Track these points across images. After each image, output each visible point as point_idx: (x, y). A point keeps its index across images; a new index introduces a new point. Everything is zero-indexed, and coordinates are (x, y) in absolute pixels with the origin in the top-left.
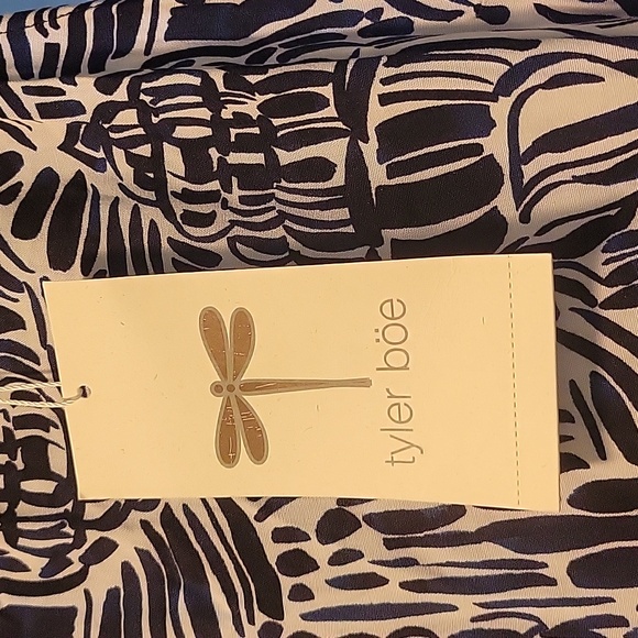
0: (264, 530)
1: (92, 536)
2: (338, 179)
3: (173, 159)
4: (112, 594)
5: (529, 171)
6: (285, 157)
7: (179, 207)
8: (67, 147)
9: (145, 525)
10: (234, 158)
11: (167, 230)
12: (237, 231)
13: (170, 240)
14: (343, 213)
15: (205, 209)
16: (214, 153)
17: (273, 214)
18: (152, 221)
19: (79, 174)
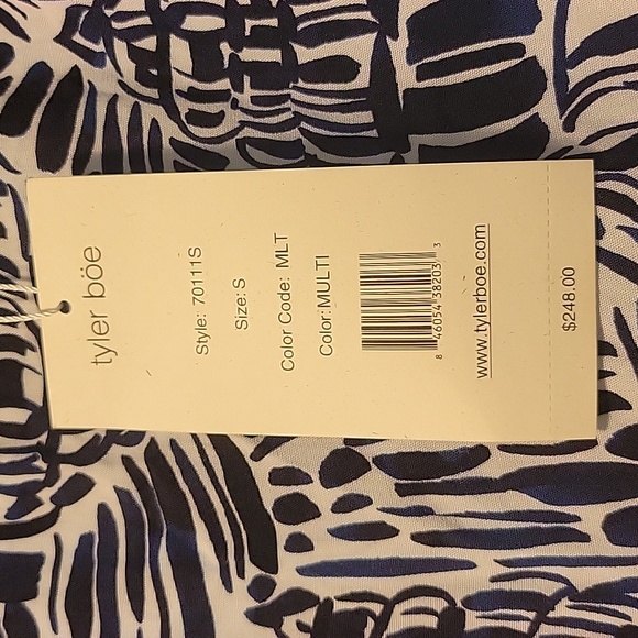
0: (261, 470)
1: (67, 472)
2: (363, 80)
3: (180, 53)
4: (86, 540)
5: (576, 75)
6: (304, 54)
7: (184, 106)
8: (64, 39)
9: (127, 462)
10: (248, 54)
11: (169, 129)
12: (248, 132)
13: (172, 140)
14: (366, 117)
15: (213, 108)
16: (226, 49)
17: (288, 115)
18: (154, 120)
19: (76, 70)
